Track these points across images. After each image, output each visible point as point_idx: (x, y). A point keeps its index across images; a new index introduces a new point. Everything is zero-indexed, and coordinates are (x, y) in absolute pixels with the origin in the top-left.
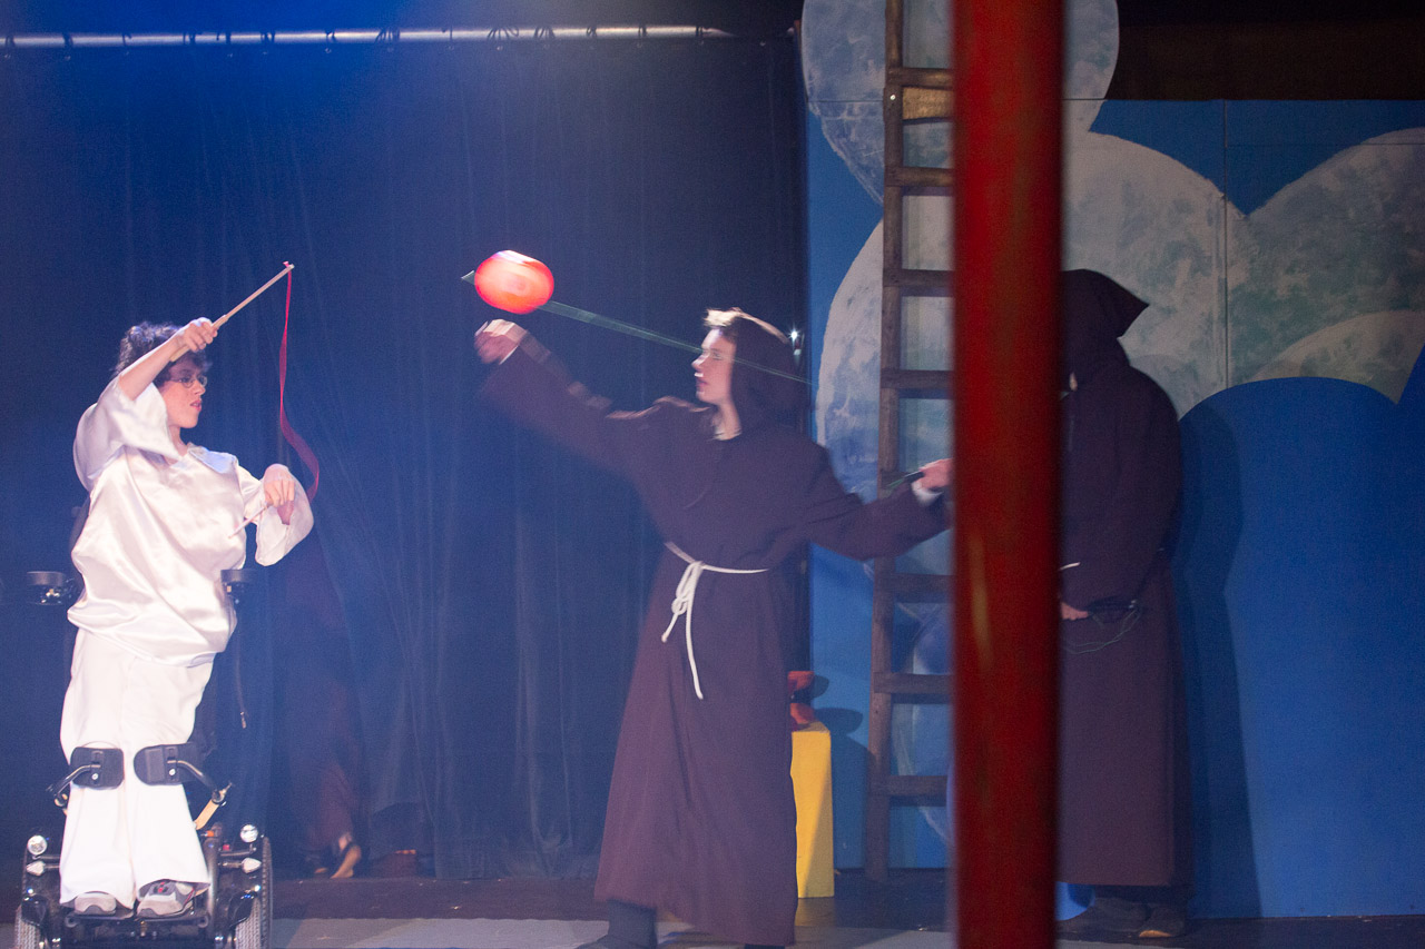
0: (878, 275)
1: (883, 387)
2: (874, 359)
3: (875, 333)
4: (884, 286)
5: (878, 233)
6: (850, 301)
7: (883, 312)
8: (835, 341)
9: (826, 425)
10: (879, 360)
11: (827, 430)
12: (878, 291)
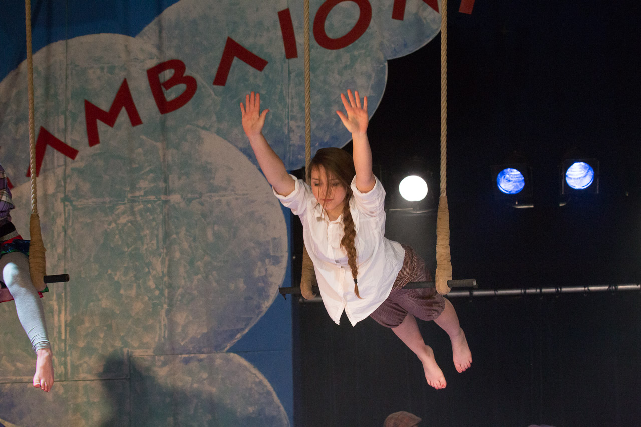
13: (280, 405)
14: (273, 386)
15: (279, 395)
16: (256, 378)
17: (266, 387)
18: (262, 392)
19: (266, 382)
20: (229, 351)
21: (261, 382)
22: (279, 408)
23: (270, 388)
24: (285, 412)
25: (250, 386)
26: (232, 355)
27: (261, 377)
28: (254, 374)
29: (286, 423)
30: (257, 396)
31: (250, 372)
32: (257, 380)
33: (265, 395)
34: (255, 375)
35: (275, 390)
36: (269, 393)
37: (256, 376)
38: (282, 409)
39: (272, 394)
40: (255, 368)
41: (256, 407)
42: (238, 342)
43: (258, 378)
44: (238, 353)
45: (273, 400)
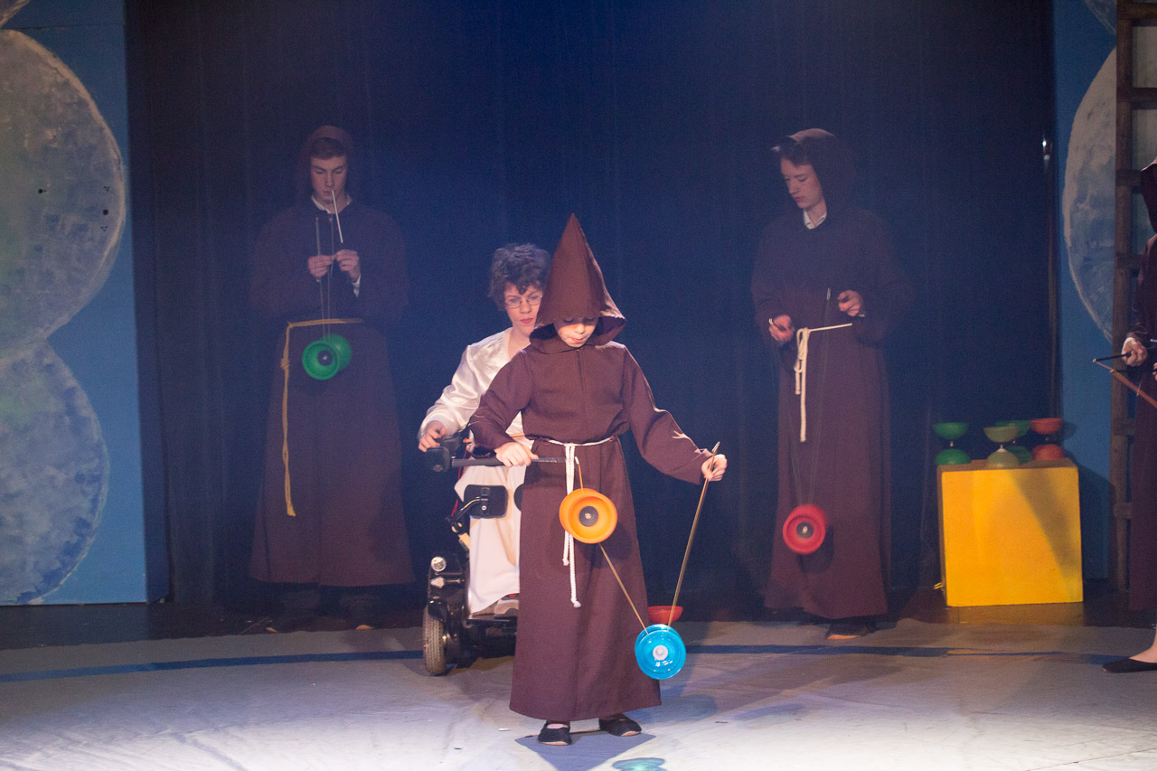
0: (1112, 93)
1: (1118, 184)
2: (1110, 162)
3: (1112, 141)
4: (1118, 102)
5: (1112, 59)
6: (1090, 115)
7: (1117, 123)
8: (1077, 148)
9: (1071, 217)
10: (1114, 164)
11: (1072, 221)
12: (1113, 105)
13: (104, 125)
14: (88, 90)
15: (101, 107)
16: (58, 76)
17: (77, 91)
18: (69, 100)
19: (76, 83)
20: (8, 26)
21: (67, 83)
22: (101, 129)
23: (84, 93)
24: (112, 138)
25: (47, 90)
26: (12, 33)
27: (67, 73)
28: (51, 68)
29: (116, 158)
30: (60, 110)
31: (47, 64)
32: (59, 80)
33: (76, 107)
34: (56, 69)
35: (93, 97)
36: (82, 103)
37: (58, 72)
38: (108, 131)
39: (87, 105)
40: (55, 57)
41: (60, 129)
42: (22, 8)
43: (62, 76)
44: (24, 30)
45: (90, 115)
